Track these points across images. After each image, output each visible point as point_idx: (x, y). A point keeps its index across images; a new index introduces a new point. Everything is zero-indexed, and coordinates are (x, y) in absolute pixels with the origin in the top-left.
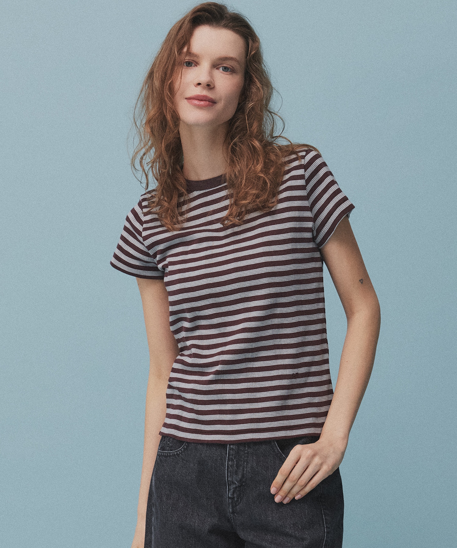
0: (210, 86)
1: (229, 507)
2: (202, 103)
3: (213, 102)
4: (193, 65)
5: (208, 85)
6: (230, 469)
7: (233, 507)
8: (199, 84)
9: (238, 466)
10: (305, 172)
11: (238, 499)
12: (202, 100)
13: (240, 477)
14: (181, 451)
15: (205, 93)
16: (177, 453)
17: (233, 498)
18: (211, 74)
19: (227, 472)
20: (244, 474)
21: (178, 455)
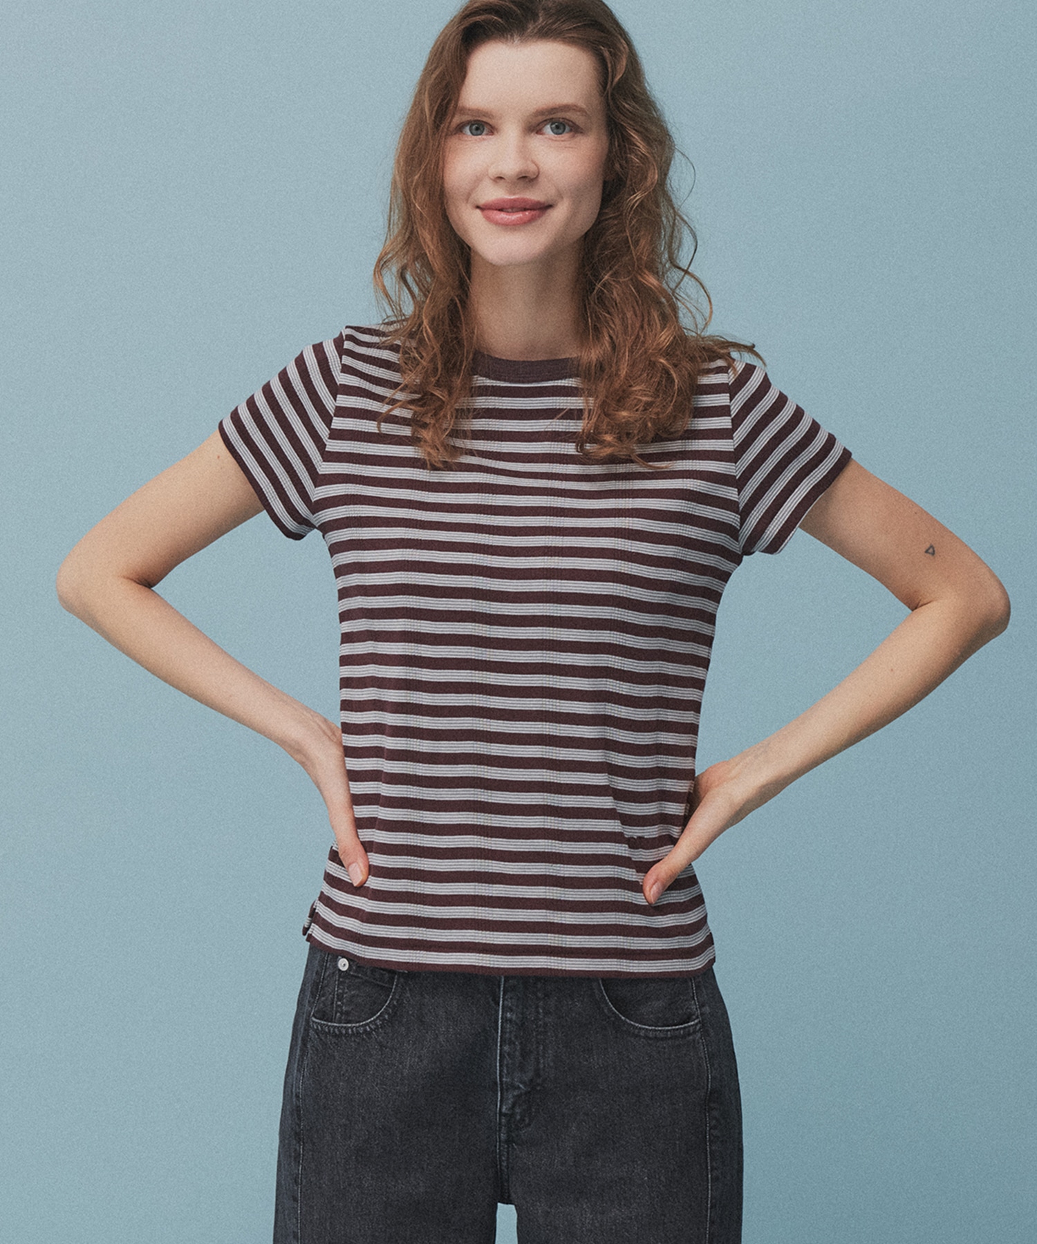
0: (526, 179)
1: (500, 1130)
2: (516, 216)
4: (486, 132)
5: (523, 177)
6: (507, 1060)
7: (509, 1131)
8: (501, 177)
9: (525, 1054)
10: (731, 400)
11: (524, 1116)
13: (530, 1074)
14: (376, 1024)
16: (365, 1030)
18: (525, 150)
19: (501, 1066)
20: (539, 1069)
21: (369, 1034)
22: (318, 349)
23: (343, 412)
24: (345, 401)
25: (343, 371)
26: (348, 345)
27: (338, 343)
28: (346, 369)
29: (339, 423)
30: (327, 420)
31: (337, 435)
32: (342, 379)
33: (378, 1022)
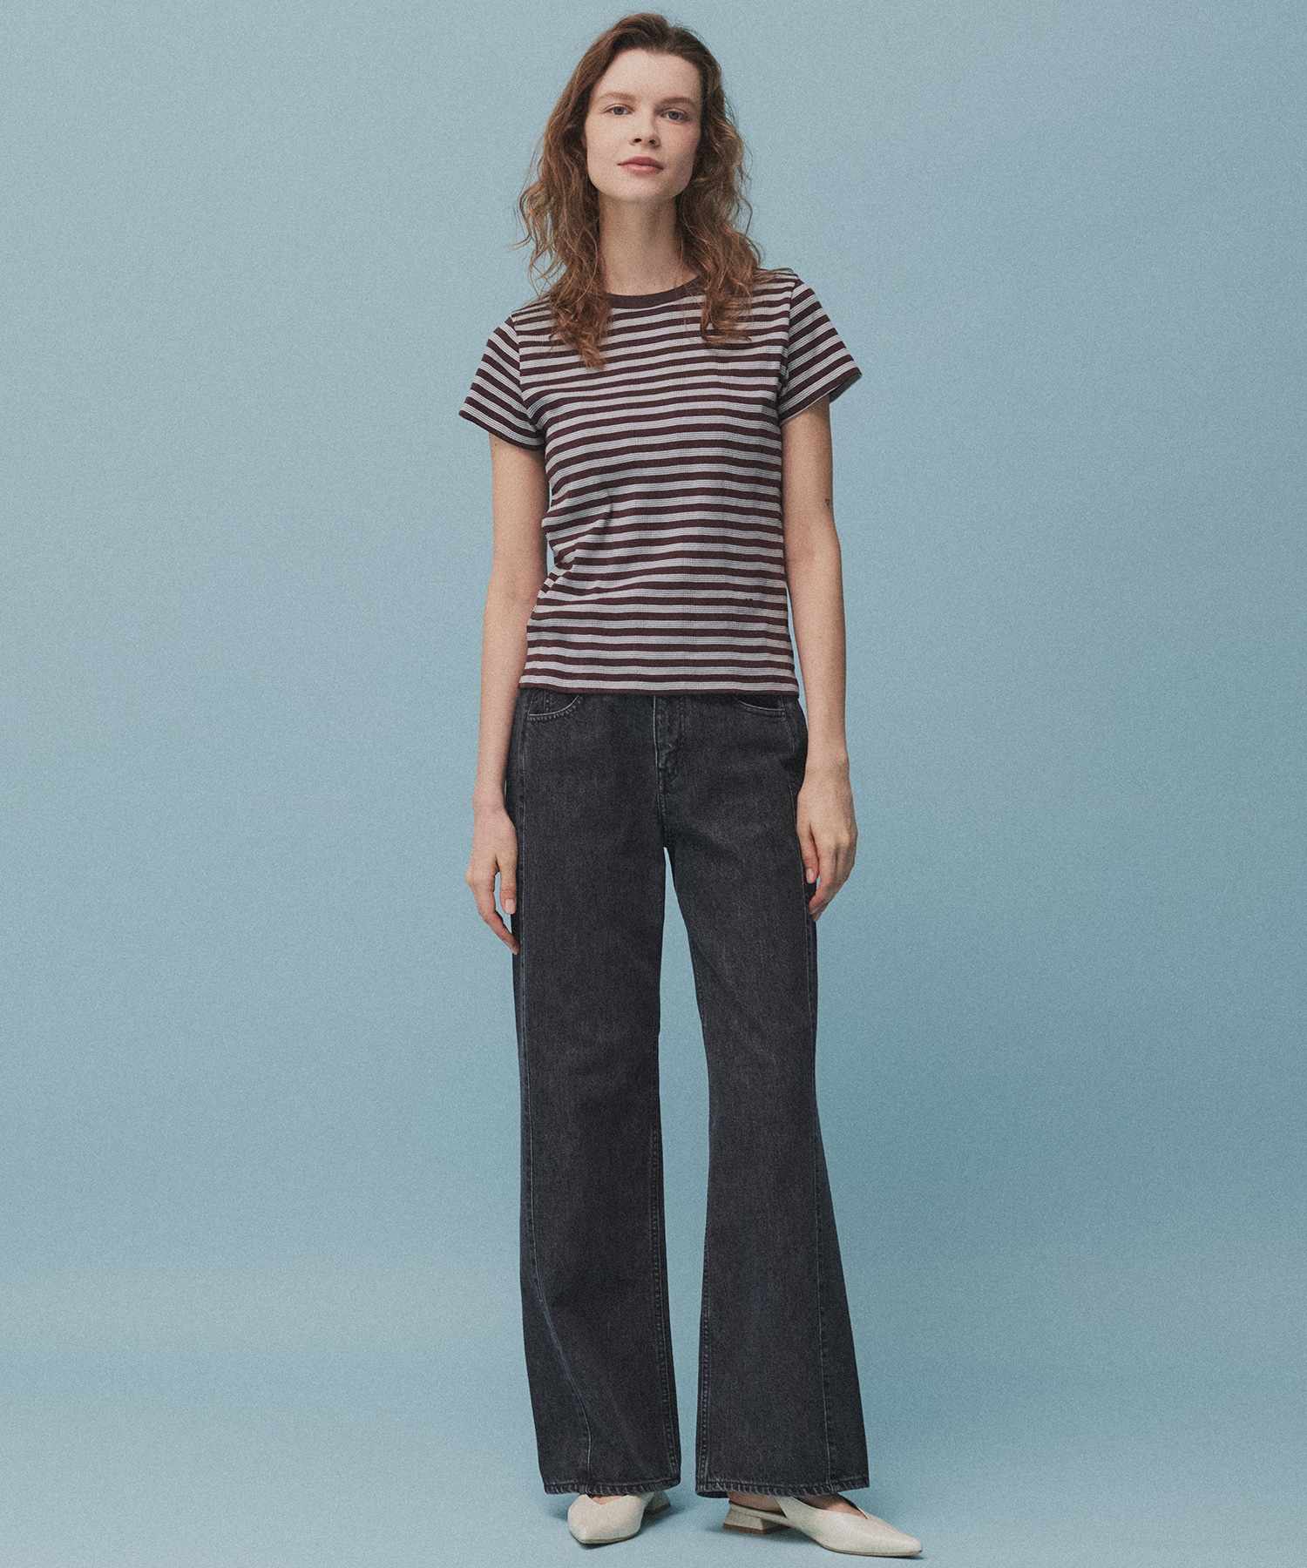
0: (654, 143)
1: (658, 783)
2: (644, 168)
3: (658, 167)
4: (625, 112)
5: (652, 142)
6: (661, 726)
7: (665, 783)
8: (638, 140)
9: (671, 721)
11: (673, 769)
12: (642, 165)
13: (676, 737)
15: (647, 153)
16: (565, 714)
17: (665, 770)
18: (654, 125)
19: (656, 731)
20: (681, 732)
21: (568, 716)
22: (499, 332)
23: (524, 358)
24: (524, 351)
25: (518, 335)
26: (514, 320)
27: (509, 322)
28: (519, 333)
29: (524, 365)
30: (515, 365)
31: (525, 373)
32: (518, 339)
33: (574, 707)
